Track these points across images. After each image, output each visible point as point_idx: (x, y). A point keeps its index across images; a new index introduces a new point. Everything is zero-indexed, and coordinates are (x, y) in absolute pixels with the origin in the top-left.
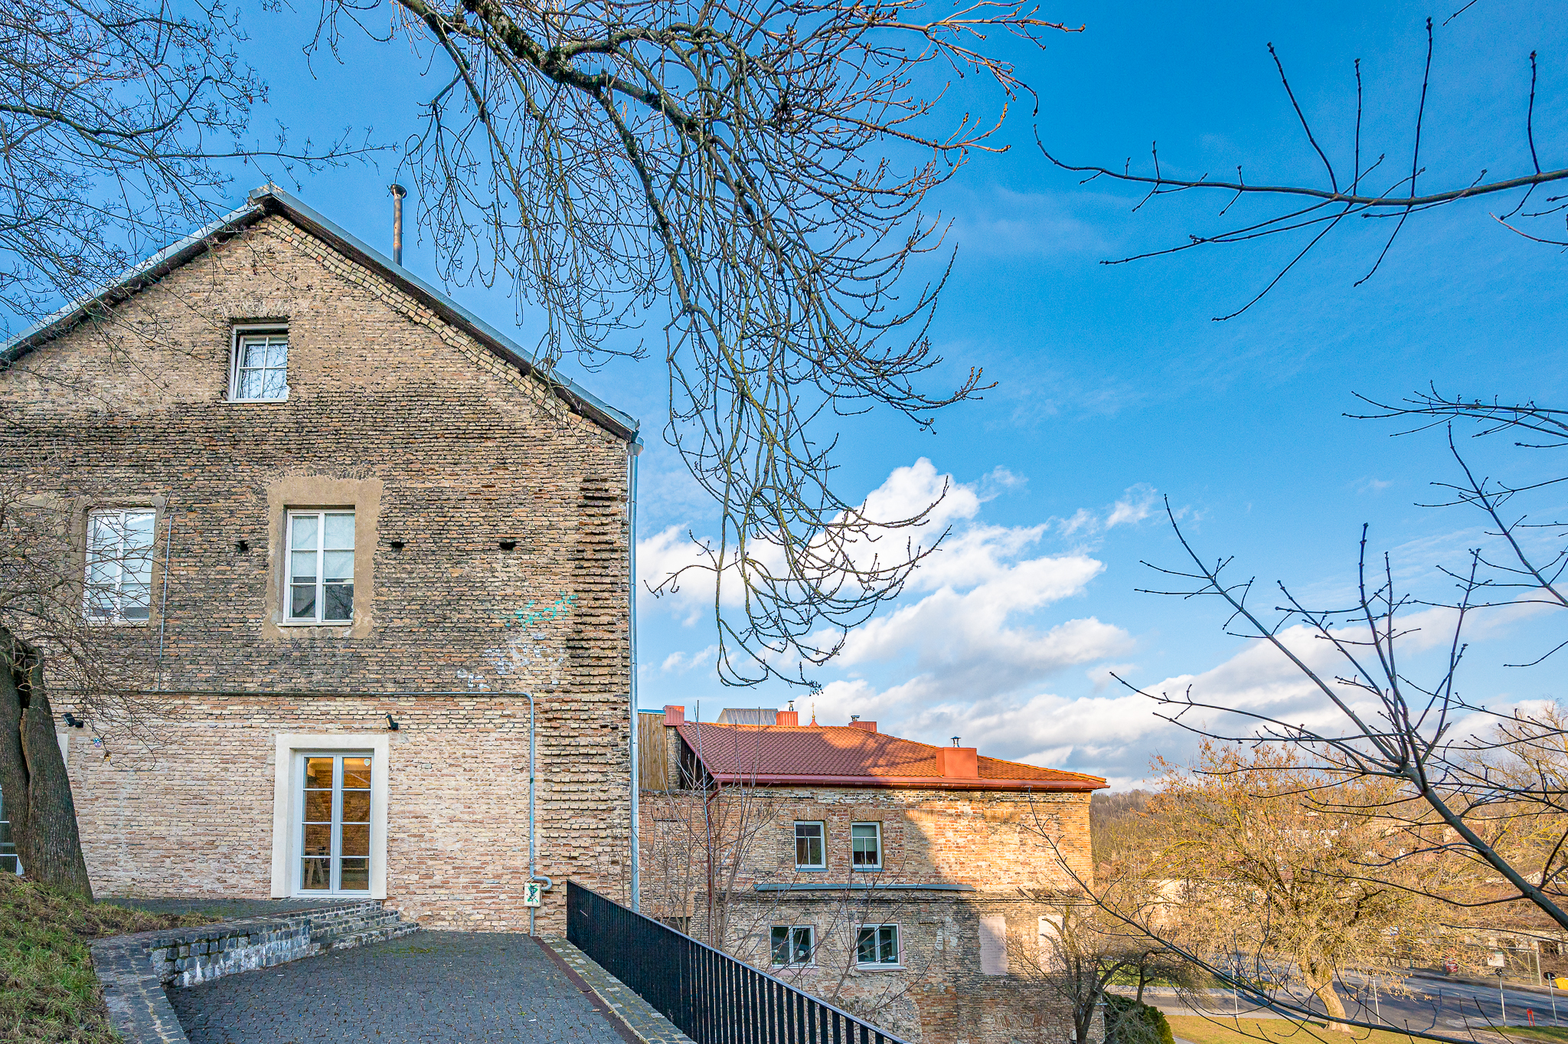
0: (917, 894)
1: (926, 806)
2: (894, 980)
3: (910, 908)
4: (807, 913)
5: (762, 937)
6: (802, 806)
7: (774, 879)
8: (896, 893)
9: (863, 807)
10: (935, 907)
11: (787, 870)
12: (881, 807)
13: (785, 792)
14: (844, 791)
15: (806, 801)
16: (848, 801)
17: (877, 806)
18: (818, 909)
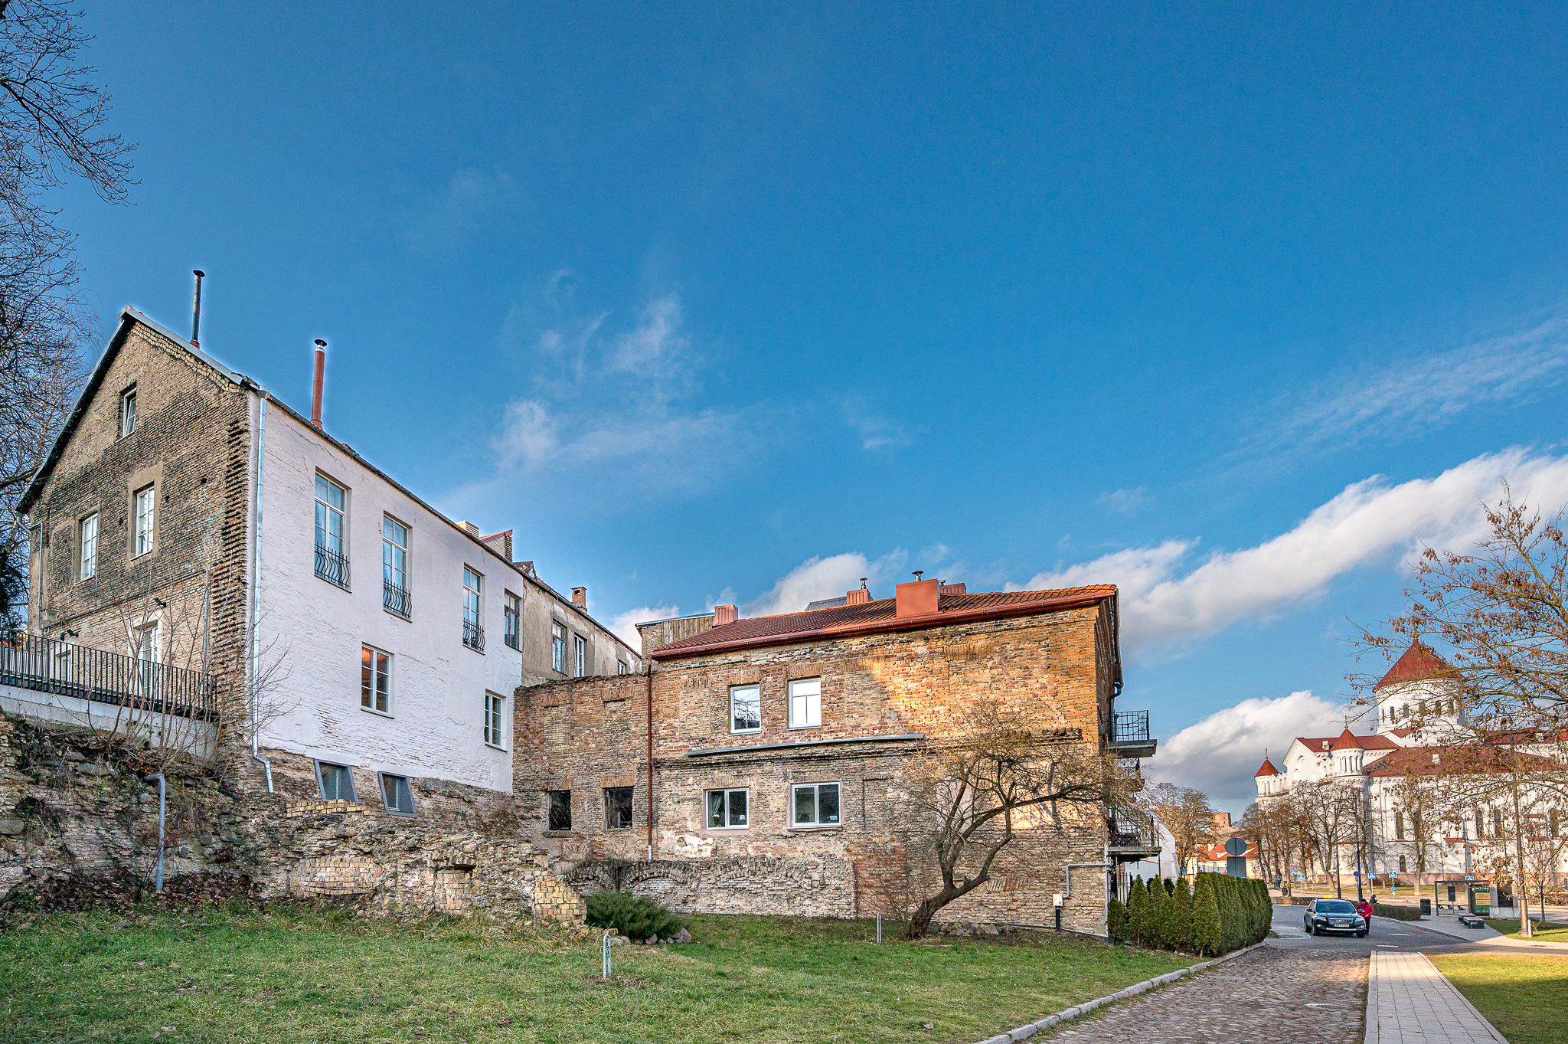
0: (856, 748)
1: (878, 652)
2: (832, 839)
3: (853, 764)
4: (739, 776)
5: (697, 800)
6: (736, 671)
7: (708, 745)
8: (830, 748)
9: (799, 663)
10: (881, 761)
11: (720, 735)
12: (820, 661)
13: (719, 660)
14: (779, 649)
15: (739, 665)
16: (782, 660)
17: (815, 660)
18: (751, 771)
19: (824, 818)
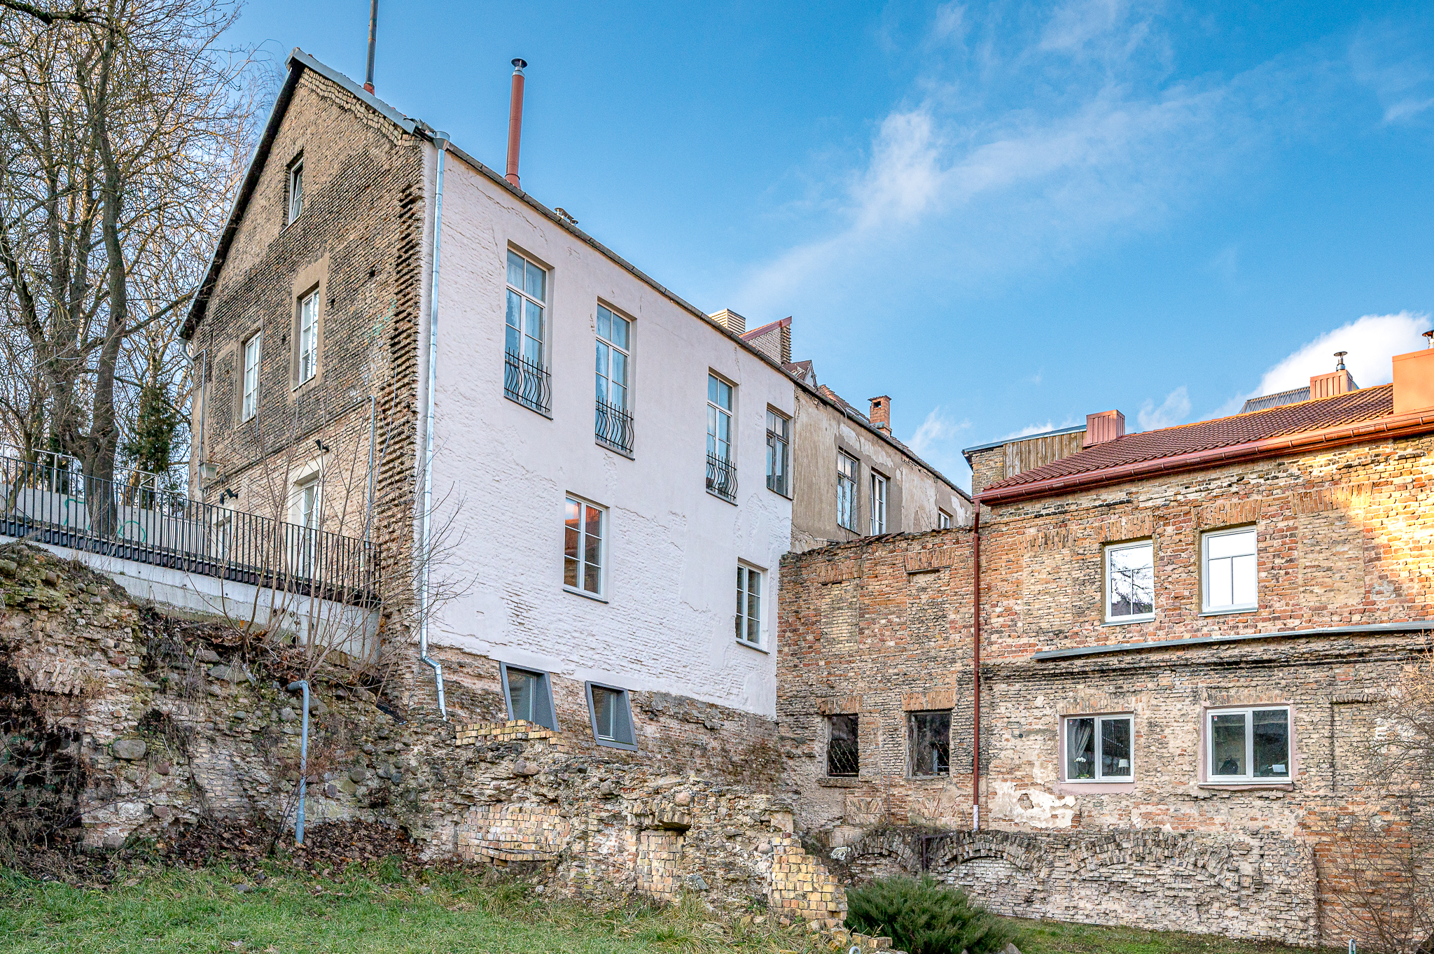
0: (1318, 646)
1: (1360, 476)
2: (1276, 805)
3: (1314, 674)
4: (1119, 693)
5: (1049, 733)
6: (1113, 518)
7: (1068, 643)
8: (1272, 647)
9: (1220, 502)
10: (1363, 670)
11: (1087, 626)
12: (1255, 497)
13: (1086, 500)
14: (1185, 479)
15: (1119, 509)
16: (1191, 497)
17: (1247, 495)
18: (1138, 686)
19: (1261, 769)
